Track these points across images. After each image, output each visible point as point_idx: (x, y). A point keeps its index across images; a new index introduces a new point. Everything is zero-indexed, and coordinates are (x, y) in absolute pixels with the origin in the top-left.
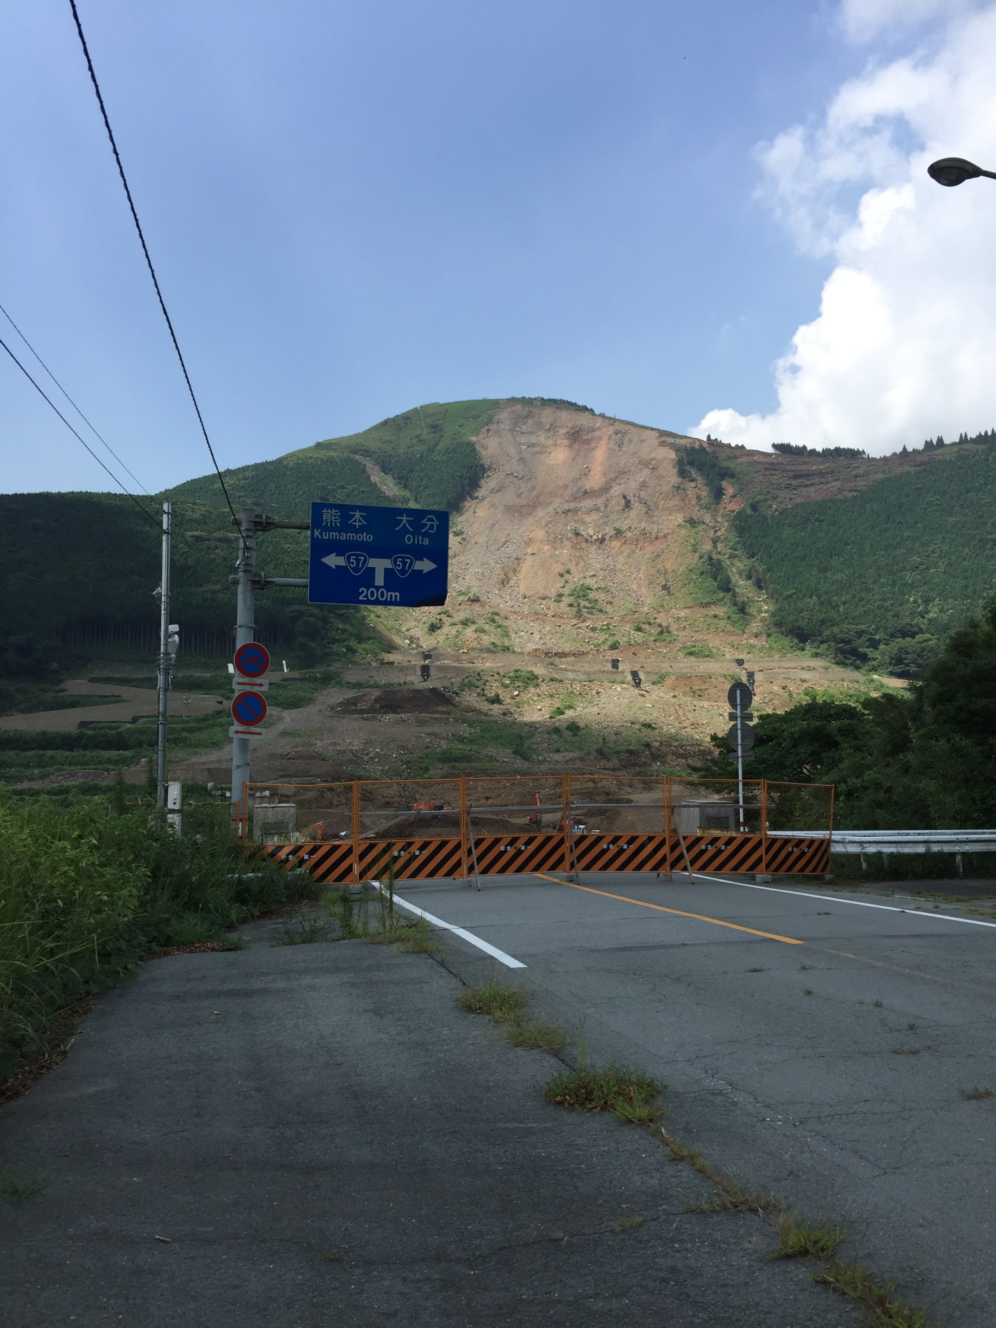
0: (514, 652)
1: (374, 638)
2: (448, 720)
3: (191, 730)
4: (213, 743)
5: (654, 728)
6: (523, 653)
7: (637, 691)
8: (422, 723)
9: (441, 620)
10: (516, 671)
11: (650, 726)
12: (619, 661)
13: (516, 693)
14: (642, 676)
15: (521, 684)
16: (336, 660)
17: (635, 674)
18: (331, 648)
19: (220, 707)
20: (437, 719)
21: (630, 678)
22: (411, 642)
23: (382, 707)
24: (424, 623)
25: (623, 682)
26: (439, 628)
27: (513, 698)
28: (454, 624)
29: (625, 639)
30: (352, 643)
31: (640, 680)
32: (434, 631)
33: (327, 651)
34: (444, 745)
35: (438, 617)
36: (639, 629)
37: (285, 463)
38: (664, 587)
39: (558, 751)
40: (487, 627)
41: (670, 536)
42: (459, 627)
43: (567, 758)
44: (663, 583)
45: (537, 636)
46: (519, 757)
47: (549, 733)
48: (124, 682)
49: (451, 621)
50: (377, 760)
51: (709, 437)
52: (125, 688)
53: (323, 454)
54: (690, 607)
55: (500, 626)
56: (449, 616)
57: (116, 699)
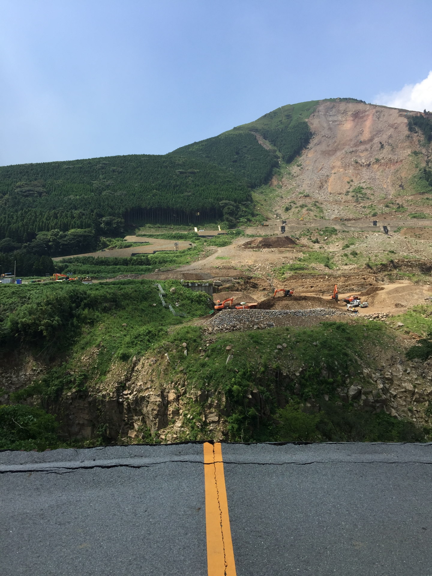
0: (325, 219)
1: (260, 215)
2: (293, 251)
3: (177, 257)
4: (187, 262)
5: (395, 253)
6: (329, 219)
7: (386, 236)
8: (281, 252)
9: (291, 205)
10: (326, 228)
11: (393, 252)
12: (377, 222)
13: (326, 238)
14: (389, 228)
15: (328, 234)
16: (242, 225)
17: (385, 228)
18: (239, 219)
19: (190, 247)
20: (288, 250)
21: (382, 229)
22: (277, 216)
23: (263, 245)
24: (283, 207)
25: (379, 232)
26: (290, 209)
27: (325, 240)
28: (297, 207)
29: (380, 211)
30: (250, 217)
31: (388, 230)
32: (287, 211)
33: (238, 221)
34: (291, 262)
35: (290, 204)
36: (387, 206)
37: (220, 137)
38: (400, 186)
39: (346, 264)
40: (312, 208)
41: (404, 161)
42: (299, 208)
43: (351, 268)
44: (400, 184)
45: (336, 211)
46: (327, 268)
47: (342, 256)
48: (151, 236)
49: (295, 206)
50: (259, 269)
51: (425, 111)
52: (151, 239)
53: (237, 132)
54: (414, 195)
55: (318, 208)
56: (295, 204)
57: (147, 243)
